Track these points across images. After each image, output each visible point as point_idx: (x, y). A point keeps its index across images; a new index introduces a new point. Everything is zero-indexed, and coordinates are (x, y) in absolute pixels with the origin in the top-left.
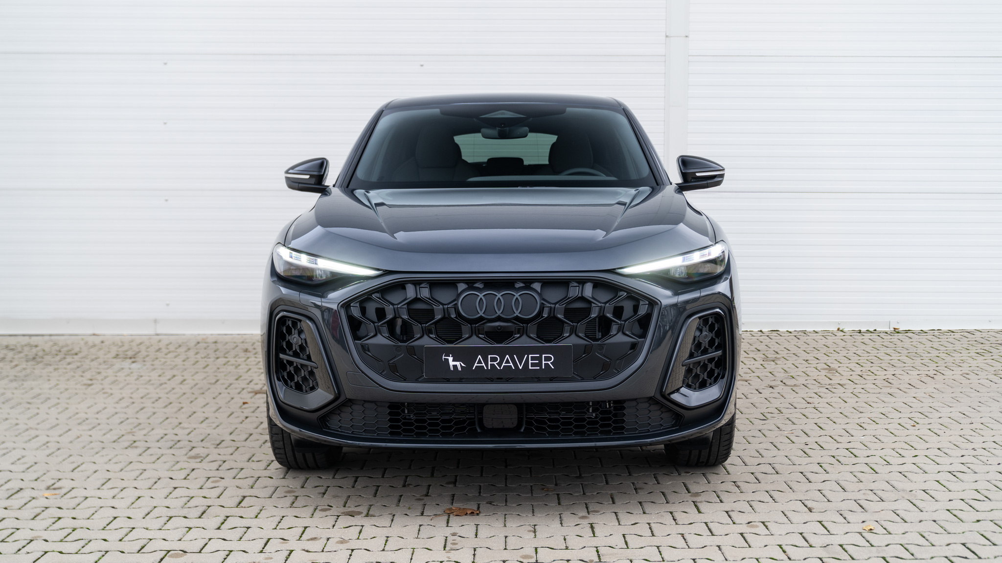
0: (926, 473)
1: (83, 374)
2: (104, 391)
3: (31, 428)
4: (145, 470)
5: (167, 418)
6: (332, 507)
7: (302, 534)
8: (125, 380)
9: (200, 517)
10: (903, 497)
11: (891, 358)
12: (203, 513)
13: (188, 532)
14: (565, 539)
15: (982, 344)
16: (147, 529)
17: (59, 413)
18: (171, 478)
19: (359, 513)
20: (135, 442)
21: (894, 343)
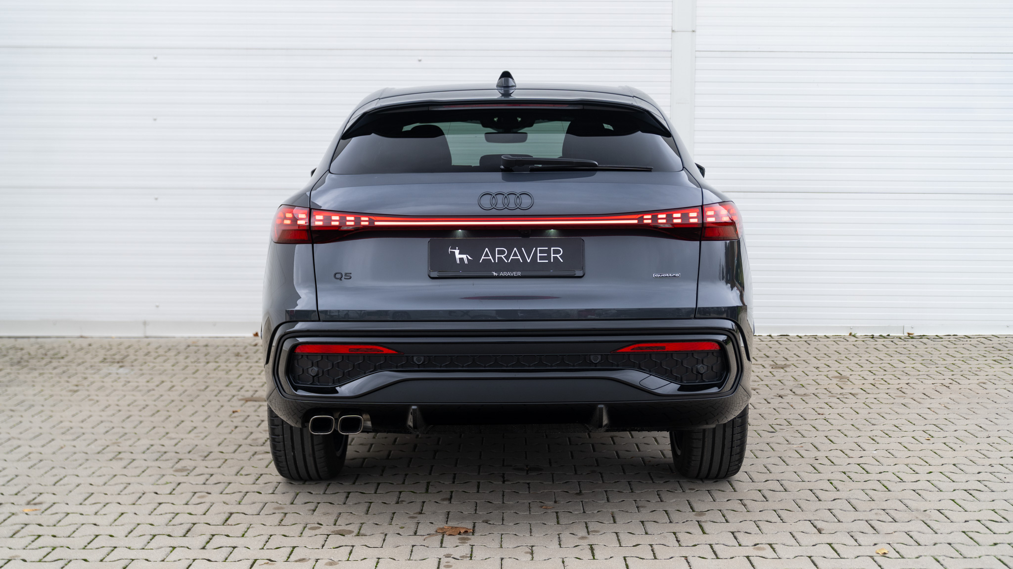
0: (941, 491)
1: (69, 380)
2: (90, 398)
3: (13, 438)
4: (129, 484)
5: (154, 428)
6: (321, 525)
7: (290, 555)
8: (112, 386)
9: (184, 536)
10: (917, 518)
11: (905, 365)
12: (188, 532)
13: (171, 552)
14: (563, 562)
15: (1000, 350)
16: (129, 548)
17: (43, 422)
18: (156, 493)
19: (350, 532)
20: (120, 453)
21: (908, 349)
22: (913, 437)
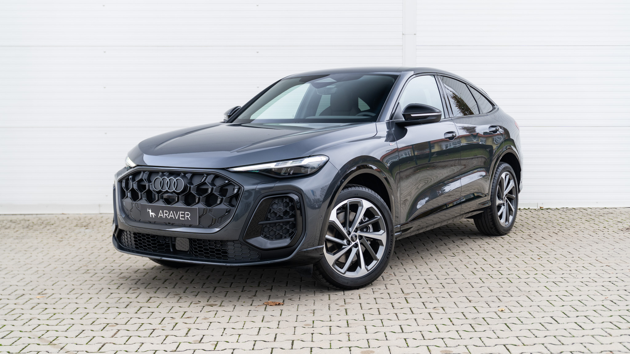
0: (540, 282)
1: (57, 235)
2: (70, 244)
3: (28, 264)
4: (94, 284)
5: (107, 258)
6: (200, 302)
7: (183, 315)
8: (82, 238)
9: (126, 308)
10: (524, 295)
12: (127, 306)
13: (119, 315)
14: (330, 317)
15: (591, 215)
16: (96, 313)
17: (44, 256)
18: (109, 289)
19: (216, 305)
20: (88, 270)
22: (531, 258)
